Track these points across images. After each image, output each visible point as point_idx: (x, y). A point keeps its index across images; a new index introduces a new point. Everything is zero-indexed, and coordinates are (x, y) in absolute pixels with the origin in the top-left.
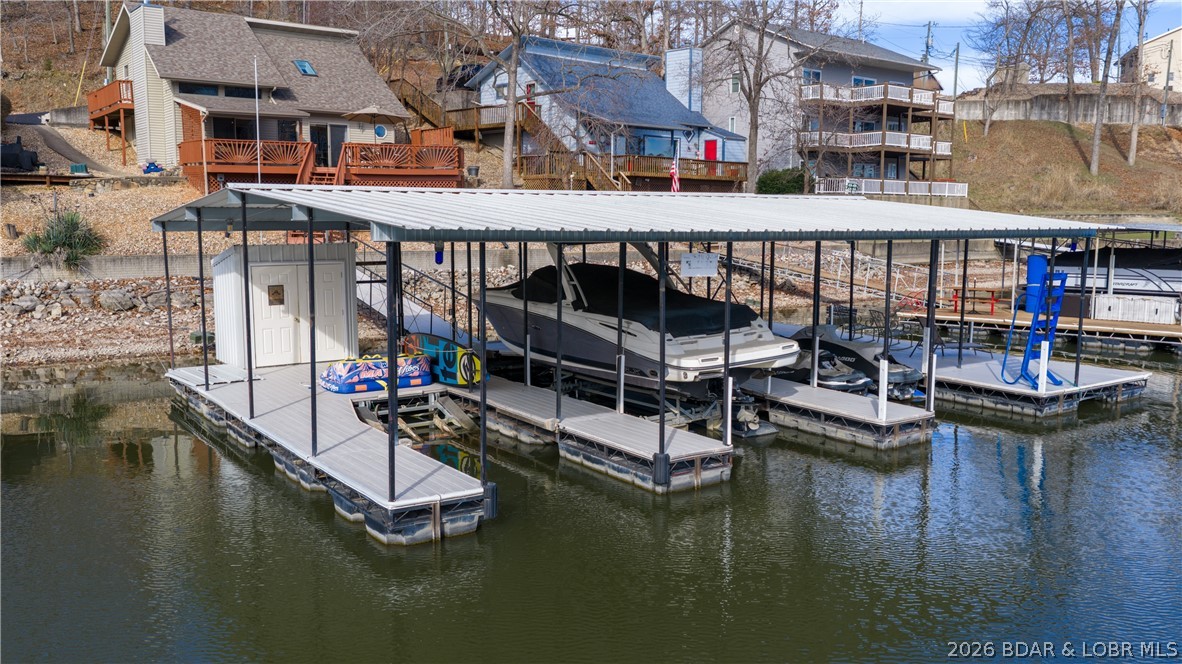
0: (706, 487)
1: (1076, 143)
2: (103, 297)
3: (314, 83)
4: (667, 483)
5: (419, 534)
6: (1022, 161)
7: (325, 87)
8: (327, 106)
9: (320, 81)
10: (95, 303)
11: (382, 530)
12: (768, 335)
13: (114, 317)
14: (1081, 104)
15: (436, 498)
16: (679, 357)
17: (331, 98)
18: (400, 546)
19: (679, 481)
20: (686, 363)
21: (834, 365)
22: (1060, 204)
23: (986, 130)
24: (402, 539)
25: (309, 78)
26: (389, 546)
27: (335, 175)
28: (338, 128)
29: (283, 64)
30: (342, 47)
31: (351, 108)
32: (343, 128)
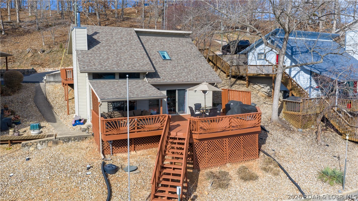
3: (169, 65)
7: (175, 67)
8: (176, 80)
9: (173, 63)
17: (178, 74)
25: (166, 61)
27: (184, 139)
28: (182, 91)
29: (153, 54)
30: (183, 40)
31: (190, 79)
32: (185, 91)
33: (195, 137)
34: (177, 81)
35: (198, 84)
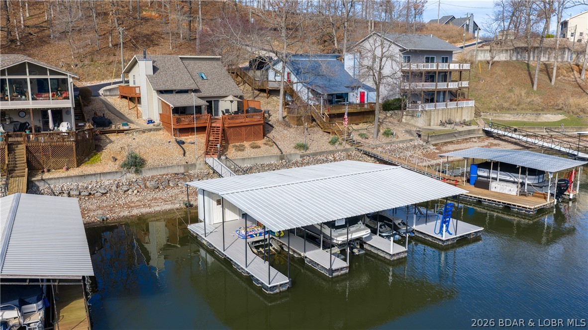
0: (342, 275)
1: (530, 74)
2: (148, 184)
3: (206, 83)
4: (332, 275)
5: (275, 291)
6: (503, 83)
7: (211, 85)
9: (209, 81)
10: (146, 187)
11: (267, 290)
12: (363, 227)
13: (154, 192)
14: (536, 51)
15: (279, 284)
16: (337, 237)
17: (214, 90)
18: (271, 294)
19: (335, 274)
20: (338, 239)
21: (385, 227)
22: (516, 107)
23: (490, 67)
24: (272, 293)
25: (204, 81)
26: (269, 294)
27: (219, 127)
28: (216, 102)
29: (194, 75)
30: (215, 63)
31: (222, 93)
32: (218, 101)
33: (225, 126)
34: (213, 95)
35: (227, 96)
